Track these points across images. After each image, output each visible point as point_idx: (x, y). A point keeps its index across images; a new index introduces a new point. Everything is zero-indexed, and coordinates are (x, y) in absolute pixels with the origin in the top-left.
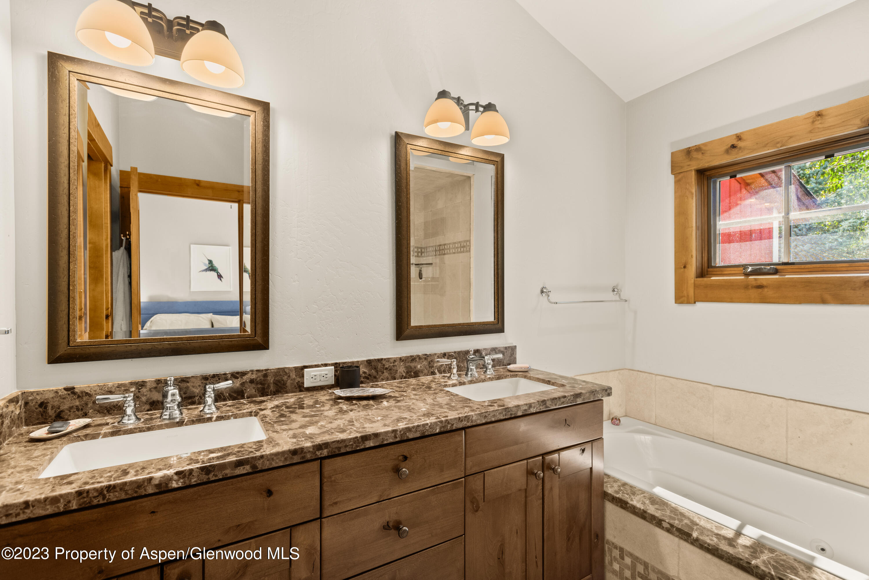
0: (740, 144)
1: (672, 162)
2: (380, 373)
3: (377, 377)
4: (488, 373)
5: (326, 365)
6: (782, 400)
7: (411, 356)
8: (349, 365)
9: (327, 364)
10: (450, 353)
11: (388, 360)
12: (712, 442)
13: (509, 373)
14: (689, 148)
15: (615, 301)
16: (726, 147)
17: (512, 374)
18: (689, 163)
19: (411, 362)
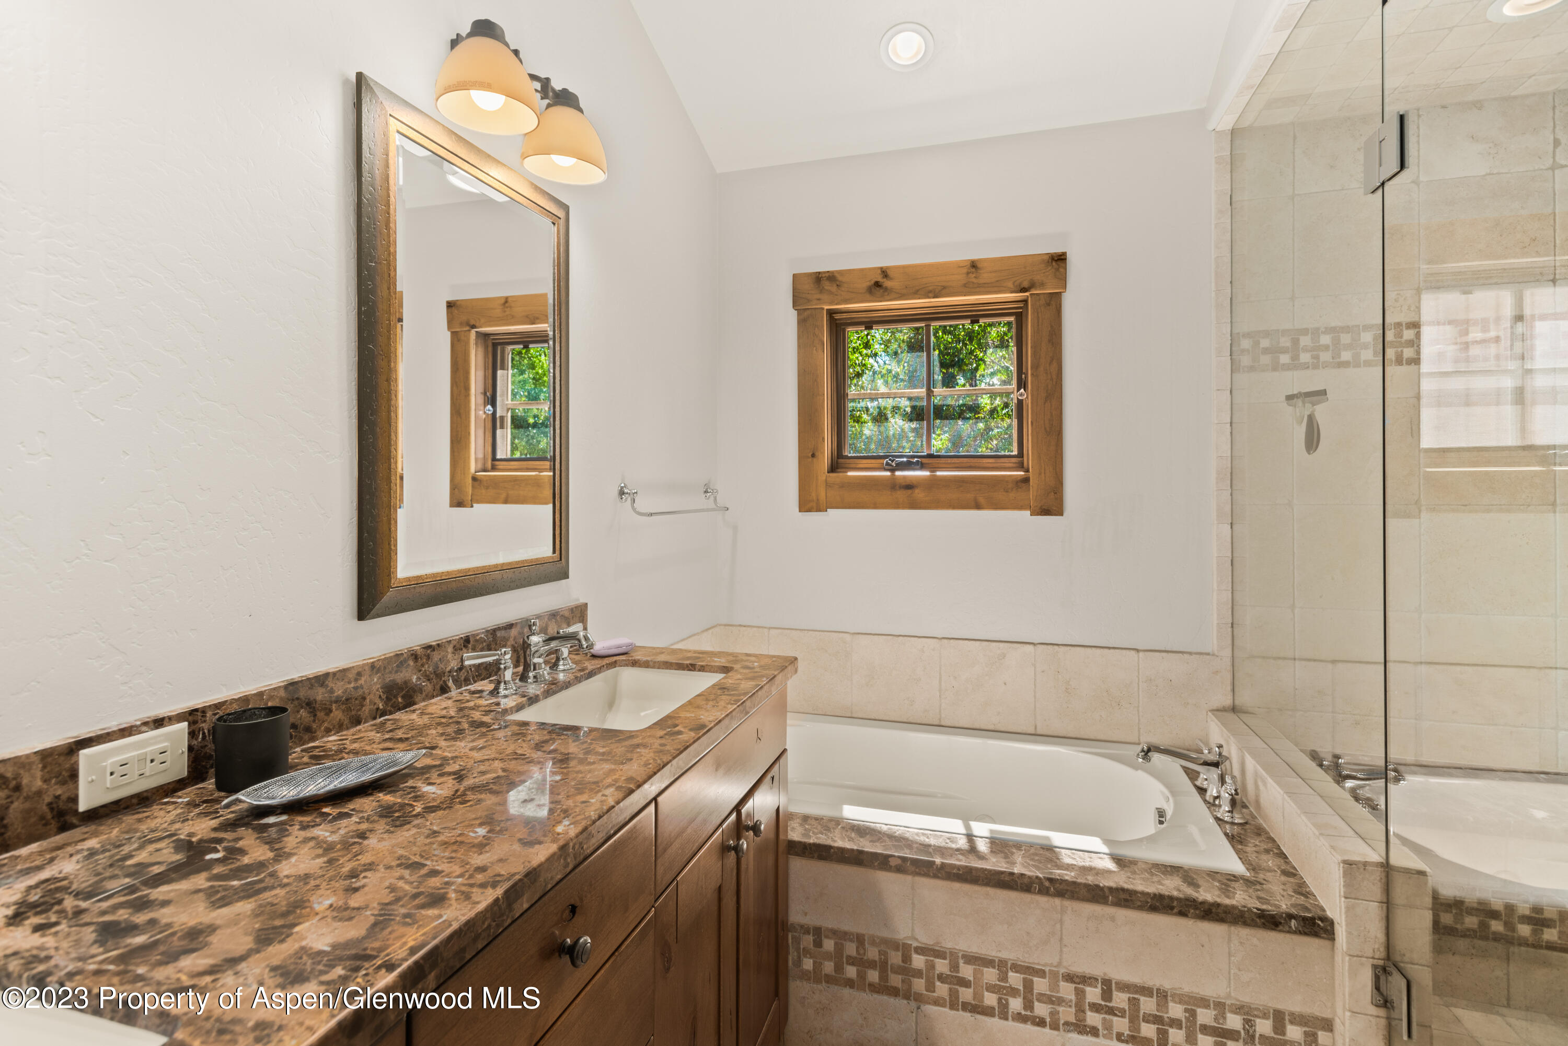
0: (887, 283)
1: (795, 290)
2: (321, 715)
3: (314, 726)
4: (561, 667)
5: (159, 723)
6: (935, 640)
7: (397, 655)
8: (235, 707)
9: (163, 719)
10: (478, 635)
11: (342, 673)
12: (850, 717)
13: (598, 663)
14: (819, 273)
15: (708, 510)
16: (868, 284)
17: (607, 661)
18: (818, 296)
19: (397, 672)
